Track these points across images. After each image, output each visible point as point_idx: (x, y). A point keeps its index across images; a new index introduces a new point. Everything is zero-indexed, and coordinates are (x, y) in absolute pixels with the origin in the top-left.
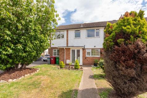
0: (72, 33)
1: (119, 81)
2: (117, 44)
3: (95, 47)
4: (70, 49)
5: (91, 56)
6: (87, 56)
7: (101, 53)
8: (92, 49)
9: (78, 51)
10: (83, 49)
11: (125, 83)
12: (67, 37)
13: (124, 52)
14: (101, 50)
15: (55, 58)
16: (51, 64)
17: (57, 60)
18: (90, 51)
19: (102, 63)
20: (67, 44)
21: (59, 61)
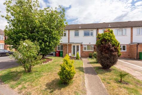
0: (72, 33)
1: (103, 60)
2: (102, 44)
3: (90, 43)
4: (71, 45)
5: (87, 50)
6: (84, 50)
7: (94, 48)
8: (88, 45)
9: (78, 47)
10: (81, 45)
11: (105, 60)
12: (69, 36)
13: (104, 47)
14: (94, 46)
15: (59, 52)
16: (56, 56)
17: (61, 53)
18: (86, 46)
19: (95, 54)
20: (69, 41)
21: (62, 54)
